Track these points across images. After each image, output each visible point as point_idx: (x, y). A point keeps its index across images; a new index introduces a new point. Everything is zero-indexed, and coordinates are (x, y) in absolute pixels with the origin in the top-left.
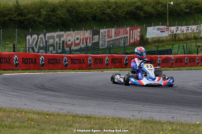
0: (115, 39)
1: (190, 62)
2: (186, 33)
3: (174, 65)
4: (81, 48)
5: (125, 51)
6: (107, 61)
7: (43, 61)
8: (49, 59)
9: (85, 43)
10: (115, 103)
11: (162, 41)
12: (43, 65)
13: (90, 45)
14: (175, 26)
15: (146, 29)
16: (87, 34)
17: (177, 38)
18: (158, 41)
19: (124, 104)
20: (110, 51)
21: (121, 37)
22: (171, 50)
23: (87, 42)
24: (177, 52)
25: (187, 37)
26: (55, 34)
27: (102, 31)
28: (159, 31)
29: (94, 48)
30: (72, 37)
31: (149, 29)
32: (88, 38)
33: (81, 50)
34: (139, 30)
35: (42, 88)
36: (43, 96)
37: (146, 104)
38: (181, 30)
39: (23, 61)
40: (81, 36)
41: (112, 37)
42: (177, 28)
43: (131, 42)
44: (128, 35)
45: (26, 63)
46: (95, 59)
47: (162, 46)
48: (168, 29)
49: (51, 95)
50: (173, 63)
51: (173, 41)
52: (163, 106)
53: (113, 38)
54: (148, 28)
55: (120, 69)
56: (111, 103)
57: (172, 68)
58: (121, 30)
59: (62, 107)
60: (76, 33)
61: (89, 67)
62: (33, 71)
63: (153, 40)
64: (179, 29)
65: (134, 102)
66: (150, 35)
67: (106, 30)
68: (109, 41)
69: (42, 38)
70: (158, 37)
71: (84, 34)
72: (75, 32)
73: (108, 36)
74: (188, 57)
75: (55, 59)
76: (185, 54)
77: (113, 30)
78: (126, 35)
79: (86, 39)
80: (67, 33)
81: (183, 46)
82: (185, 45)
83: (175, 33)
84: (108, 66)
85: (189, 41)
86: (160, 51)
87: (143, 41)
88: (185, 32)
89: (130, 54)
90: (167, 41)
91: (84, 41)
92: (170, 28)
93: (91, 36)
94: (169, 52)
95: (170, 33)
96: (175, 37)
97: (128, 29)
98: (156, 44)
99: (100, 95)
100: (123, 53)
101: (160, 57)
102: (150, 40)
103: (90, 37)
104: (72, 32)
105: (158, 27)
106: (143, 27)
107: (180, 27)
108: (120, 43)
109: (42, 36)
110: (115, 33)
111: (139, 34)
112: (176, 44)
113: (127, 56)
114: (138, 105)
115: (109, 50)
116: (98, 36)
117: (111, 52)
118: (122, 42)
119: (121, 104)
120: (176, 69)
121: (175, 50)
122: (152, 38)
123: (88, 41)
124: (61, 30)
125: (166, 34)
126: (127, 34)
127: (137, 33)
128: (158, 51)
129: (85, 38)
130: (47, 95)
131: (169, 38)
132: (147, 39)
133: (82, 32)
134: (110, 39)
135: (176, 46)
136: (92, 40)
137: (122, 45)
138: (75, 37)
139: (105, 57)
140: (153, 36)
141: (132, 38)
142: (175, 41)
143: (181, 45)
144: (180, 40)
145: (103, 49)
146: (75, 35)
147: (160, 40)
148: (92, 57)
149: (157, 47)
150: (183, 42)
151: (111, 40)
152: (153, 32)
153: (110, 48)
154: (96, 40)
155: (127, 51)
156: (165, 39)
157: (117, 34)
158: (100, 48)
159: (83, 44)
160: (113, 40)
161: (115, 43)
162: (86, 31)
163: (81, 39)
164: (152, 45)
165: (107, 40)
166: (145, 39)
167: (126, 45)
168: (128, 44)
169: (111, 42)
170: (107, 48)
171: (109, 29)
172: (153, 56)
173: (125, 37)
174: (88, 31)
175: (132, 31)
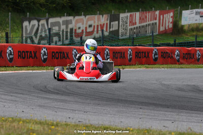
0: (140, 27)
4: (95, 38)
5: (153, 42)
6: (130, 55)
7: (45, 55)
8: (53, 52)
9: (100, 32)
10: (141, 110)
12: (45, 60)
13: (106, 34)
15: (181, 13)
16: (103, 19)
18: (197, 29)
19: (152, 111)
20: (133, 43)
21: (148, 23)
23: (102, 31)
26: (61, 20)
27: (122, 15)
28: (198, 16)
29: (113, 37)
30: (83, 24)
31: (186, 13)
32: (104, 24)
34: (172, 14)
35: (44, 90)
37: (182, 112)
39: (19, 56)
40: (95, 22)
41: (136, 24)
43: (162, 29)
44: (157, 21)
45: (24, 58)
46: (114, 52)
49: (56, 100)
53: (138, 25)
54: (183, 12)
55: (147, 65)
56: (136, 110)
58: (149, 15)
59: (71, 115)
60: (88, 19)
62: (32, 68)
63: (191, 28)
65: (166, 109)
66: (186, 20)
67: (129, 14)
68: (131, 29)
69: (43, 25)
70: (197, 24)
71: (99, 20)
72: (87, 17)
73: (130, 22)
75: (61, 53)
77: (138, 14)
78: (155, 21)
79: (102, 27)
80: (77, 18)
84: (131, 62)
86: (200, 42)
87: (177, 29)
89: (159, 46)
91: (99, 29)
93: (108, 22)
97: (157, 13)
98: (195, 33)
100: (150, 45)
101: (200, 50)
102: (186, 28)
103: (107, 24)
104: (83, 17)
105: (197, 10)
106: (177, 10)
108: (146, 32)
109: (43, 22)
110: (140, 18)
111: (171, 20)
113: (155, 49)
114: (172, 113)
115: (132, 40)
116: (117, 22)
117: (135, 43)
118: (149, 30)
119: (149, 111)
122: (189, 25)
123: (105, 29)
124: (69, 15)
126: (156, 19)
127: (169, 18)
129: (101, 25)
130: (51, 99)
132: (183, 26)
133: (96, 16)
134: (133, 27)
136: (110, 28)
137: (149, 33)
138: (86, 24)
139: (127, 50)
140: (191, 22)
141: (162, 25)
145: (123, 39)
146: (87, 21)
147: (200, 28)
148: (109, 50)
149: (196, 37)
151: (134, 28)
152: (190, 17)
153: (133, 38)
154: (115, 28)
155: (156, 43)
157: (143, 19)
158: (120, 38)
159: (97, 32)
160: (137, 27)
161: (140, 32)
162: (101, 16)
163: (94, 26)
164: (189, 34)
165: (129, 27)
166: (180, 26)
167: (154, 34)
168: (157, 33)
169: (135, 31)
170: (129, 39)
171: (132, 13)
172: (190, 49)
173: (153, 23)
174: (104, 15)
175: (162, 16)
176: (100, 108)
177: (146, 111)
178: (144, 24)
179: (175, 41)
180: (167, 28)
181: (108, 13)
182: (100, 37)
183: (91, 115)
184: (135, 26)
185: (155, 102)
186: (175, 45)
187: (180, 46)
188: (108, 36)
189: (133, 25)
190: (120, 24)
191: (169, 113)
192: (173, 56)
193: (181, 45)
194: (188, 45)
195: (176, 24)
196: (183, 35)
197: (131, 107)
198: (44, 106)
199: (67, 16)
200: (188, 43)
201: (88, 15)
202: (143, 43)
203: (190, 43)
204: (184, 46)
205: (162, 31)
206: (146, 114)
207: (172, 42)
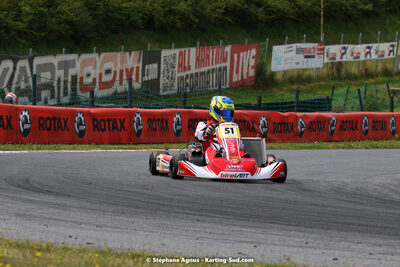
0: (197, 74)
1: (374, 128)
2: (364, 62)
3: (335, 137)
4: (116, 93)
7: (27, 123)
8: (41, 119)
9: (125, 82)
10: (199, 224)
11: (309, 80)
12: (26, 132)
13: (137, 86)
14: (339, 43)
15: (270, 51)
16: (131, 60)
17: (343, 71)
18: (299, 79)
19: (219, 227)
20: (185, 102)
21: (211, 67)
22: (329, 100)
23: (130, 81)
24: (344, 105)
25: (366, 70)
26: (55, 60)
27: (165, 53)
28: (301, 56)
29: (148, 92)
30: (95, 68)
31: (279, 51)
32: (132, 69)
33: (116, 98)
34: (254, 52)
35: (25, 186)
36: (29, 206)
37: (271, 228)
38: (352, 54)
40: (116, 65)
41: (189, 67)
42: (344, 48)
43: (236, 78)
44: (228, 64)
46: (150, 119)
47: (308, 92)
48: (323, 49)
49: (46, 204)
50: (332, 131)
51: (334, 78)
52: (312, 233)
53: (193, 70)
54: (275, 48)
56: (190, 224)
57: (331, 144)
58: (212, 53)
59: (71, 232)
60: (104, 58)
61: (134, 139)
62: (2, 147)
63: (287, 76)
64: (348, 51)
65: (244, 223)
66: (279, 63)
67: (177, 51)
68: (182, 78)
69: (23, 69)
70: (298, 70)
71: (123, 61)
72: (103, 55)
73: (180, 65)
74: (369, 117)
75: (54, 119)
76: (362, 110)
77: (193, 51)
78: (223, 65)
79: (129, 72)
80: (84, 56)
81: (359, 90)
82: (362, 89)
83: (338, 59)
84: (181, 137)
85: (372, 81)
86: (305, 102)
87: (263, 79)
88: (362, 58)
90: (320, 78)
91: (125, 77)
92: (327, 47)
93: (141, 65)
94: (324, 104)
95: (326, 60)
96: (339, 70)
97: (228, 49)
98: (295, 87)
99: (164, 205)
101: (304, 117)
102: (279, 77)
103: (138, 68)
104: (94, 55)
105: (299, 45)
106: (264, 45)
107: (350, 47)
108: (208, 83)
109: (23, 63)
110: (197, 59)
111: (252, 62)
112: (342, 86)
114: (254, 230)
115: (182, 98)
116: (156, 66)
117: (188, 104)
118: (213, 79)
119: (214, 225)
120: (340, 144)
121: (337, 102)
122: (285, 72)
123: (134, 78)
124: (71, 52)
125: (317, 63)
126: (225, 60)
127: (248, 59)
128: (298, 102)
129: (127, 70)
131: (325, 71)
132: (273, 74)
133: (119, 55)
134: (184, 74)
135: (342, 91)
136: (143, 75)
137: (213, 86)
138: (101, 68)
139: (173, 114)
140: (288, 67)
141: (237, 72)
142: (340, 78)
143: (353, 89)
144: (351, 78)
145: (168, 96)
146: (103, 63)
147: (304, 77)
148: (142, 114)
149: (298, 92)
150: (358, 82)
151: (187, 76)
152: (286, 58)
153: (185, 94)
154: (152, 76)
156: (313, 74)
157: (203, 60)
158: (162, 93)
159: (121, 83)
160: (192, 75)
161: (197, 84)
162: (128, 54)
163: (115, 72)
164: (285, 89)
165: (178, 75)
166: (268, 73)
167: (223, 87)
168: (228, 86)
169: (188, 81)
170: (178, 95)
171: (183, 50)
172: (286, 114)
173: (220, 68)
174: (133, 53)
175: (236, 55)
176: (124, 219)
177: (208, 225)
178: (205, 69)
179: (260, 101)
180: (245, 77)
181: (139, 49)
182: (125, 92)
183: (108, 232)
184: (189, 73)
185: (224, 210)
186: (259, 107)
187: (269, 109)
188: (140, 89)
189: (185, 71)
190: (162, 69)
191: (249, 230)
192: (256, 126)
193: (271, 107)
194: (283, 108)
195: (261, 69)
196: (274, 89)
197: (182, 218)
198: (24, 215)
199: (66, 52)
200: (282, 104)
201: (105, 51)
202: (203, 103)
203: (286, 103)
204: (276, 109)
205: (236, 83)
206: (207, 230)
207: (254, 102)
